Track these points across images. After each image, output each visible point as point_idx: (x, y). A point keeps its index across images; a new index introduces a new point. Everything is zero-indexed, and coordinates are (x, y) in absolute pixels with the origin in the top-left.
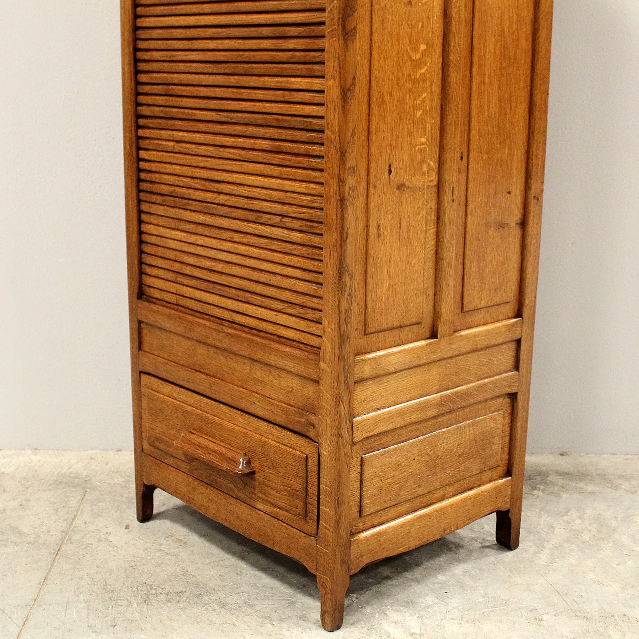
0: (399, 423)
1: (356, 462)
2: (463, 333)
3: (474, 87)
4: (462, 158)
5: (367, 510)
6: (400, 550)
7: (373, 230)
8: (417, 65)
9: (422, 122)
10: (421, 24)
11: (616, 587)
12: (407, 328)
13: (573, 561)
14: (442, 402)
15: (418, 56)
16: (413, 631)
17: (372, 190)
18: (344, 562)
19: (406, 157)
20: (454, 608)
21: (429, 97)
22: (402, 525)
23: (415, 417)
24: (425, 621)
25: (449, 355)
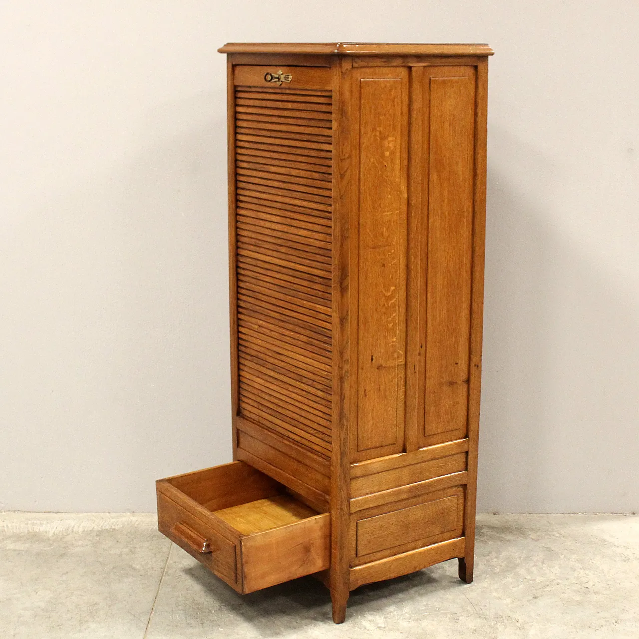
0: (381, 502)
1: (353, 525)
2: (424, 449)
3: (429, 306)
4: (421, 347)
5: (360, 554)
6: (384, 579)
7: (362, 393)
8: (389, 298)
9: (393, 329)
10: (391, 275)
11: (508, 601)
12: (386, 447)
13: (486, 585)
14: (410, 490)
15: (389, 294)
16: (379, 625)
17: (360, 370)
18: (345, 583)
19: (383, 351)
20: (406, 613)
21: (398, 315)
22: (385, 563)
23: (392, 499)
24: (388, 620)
25: (415, 462)
